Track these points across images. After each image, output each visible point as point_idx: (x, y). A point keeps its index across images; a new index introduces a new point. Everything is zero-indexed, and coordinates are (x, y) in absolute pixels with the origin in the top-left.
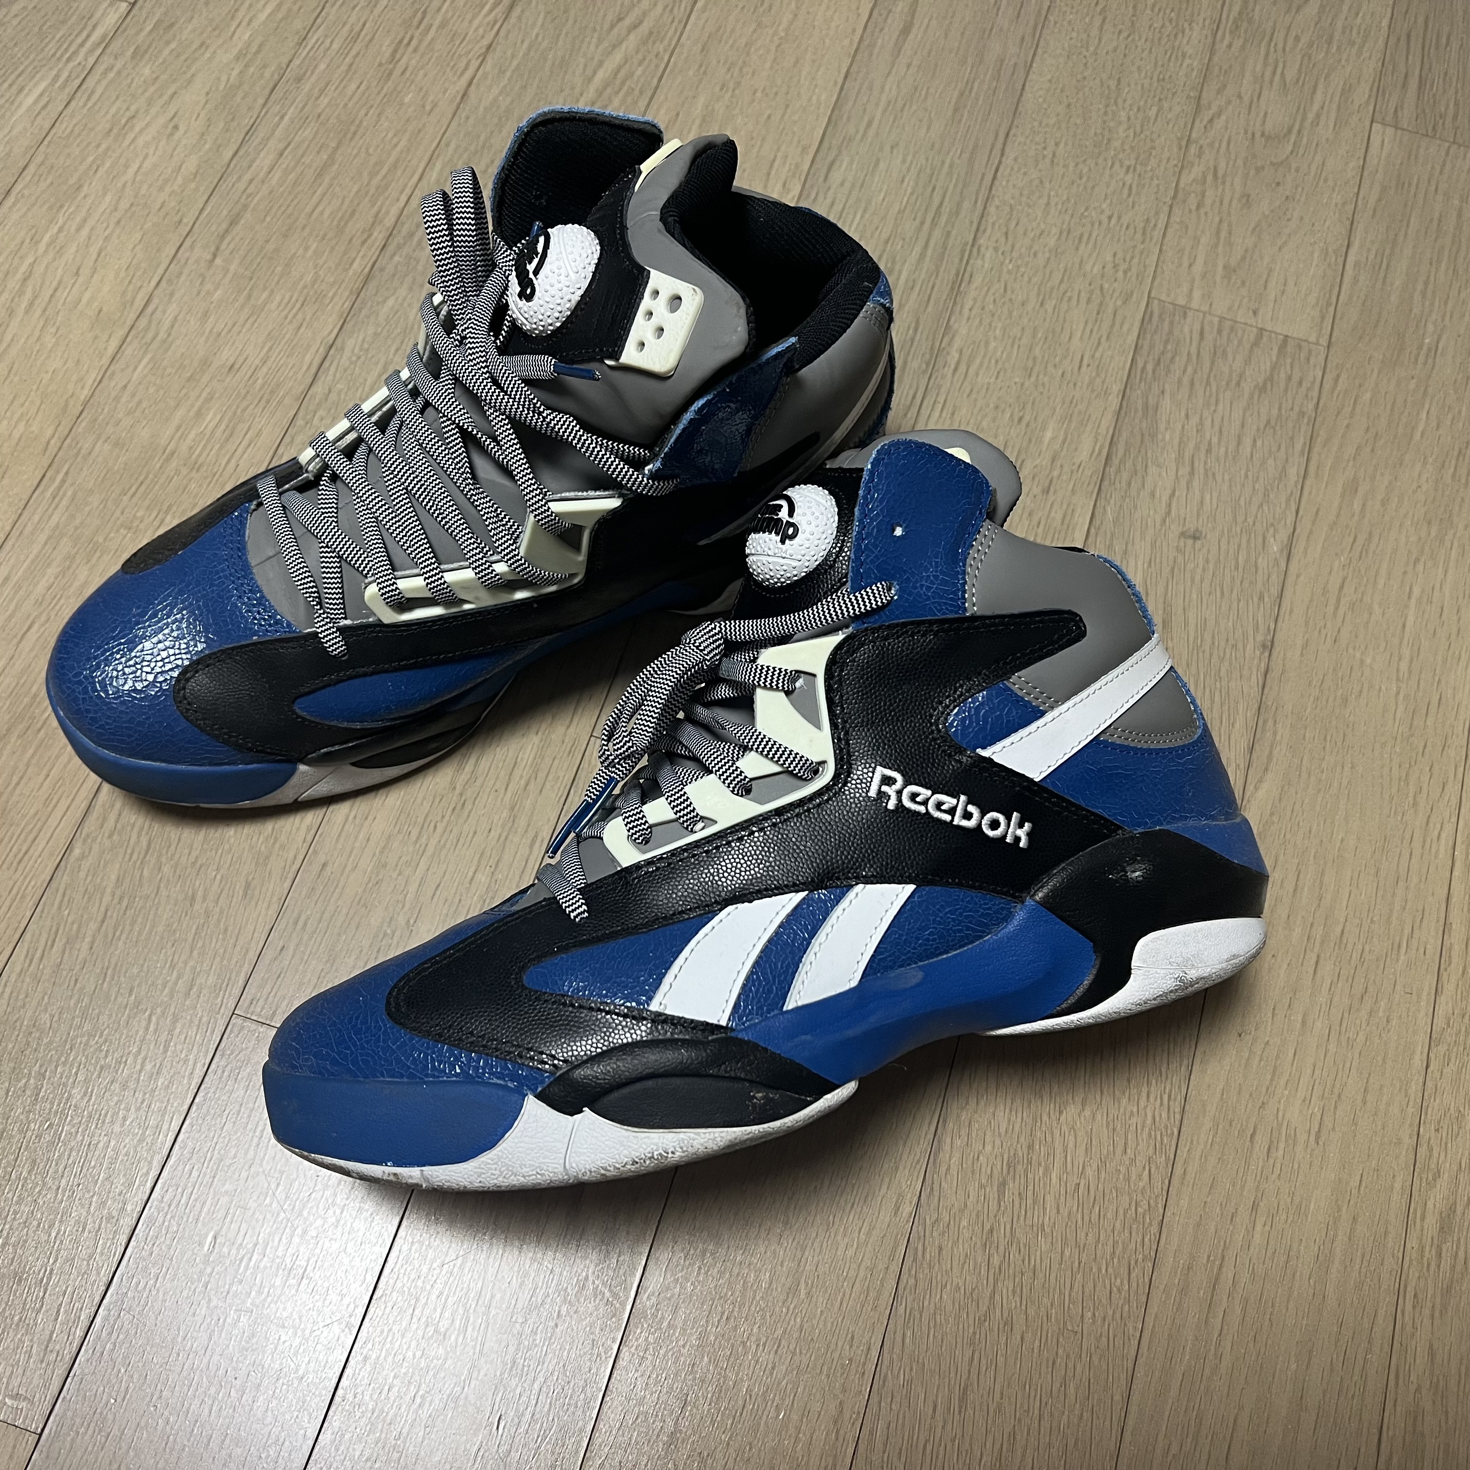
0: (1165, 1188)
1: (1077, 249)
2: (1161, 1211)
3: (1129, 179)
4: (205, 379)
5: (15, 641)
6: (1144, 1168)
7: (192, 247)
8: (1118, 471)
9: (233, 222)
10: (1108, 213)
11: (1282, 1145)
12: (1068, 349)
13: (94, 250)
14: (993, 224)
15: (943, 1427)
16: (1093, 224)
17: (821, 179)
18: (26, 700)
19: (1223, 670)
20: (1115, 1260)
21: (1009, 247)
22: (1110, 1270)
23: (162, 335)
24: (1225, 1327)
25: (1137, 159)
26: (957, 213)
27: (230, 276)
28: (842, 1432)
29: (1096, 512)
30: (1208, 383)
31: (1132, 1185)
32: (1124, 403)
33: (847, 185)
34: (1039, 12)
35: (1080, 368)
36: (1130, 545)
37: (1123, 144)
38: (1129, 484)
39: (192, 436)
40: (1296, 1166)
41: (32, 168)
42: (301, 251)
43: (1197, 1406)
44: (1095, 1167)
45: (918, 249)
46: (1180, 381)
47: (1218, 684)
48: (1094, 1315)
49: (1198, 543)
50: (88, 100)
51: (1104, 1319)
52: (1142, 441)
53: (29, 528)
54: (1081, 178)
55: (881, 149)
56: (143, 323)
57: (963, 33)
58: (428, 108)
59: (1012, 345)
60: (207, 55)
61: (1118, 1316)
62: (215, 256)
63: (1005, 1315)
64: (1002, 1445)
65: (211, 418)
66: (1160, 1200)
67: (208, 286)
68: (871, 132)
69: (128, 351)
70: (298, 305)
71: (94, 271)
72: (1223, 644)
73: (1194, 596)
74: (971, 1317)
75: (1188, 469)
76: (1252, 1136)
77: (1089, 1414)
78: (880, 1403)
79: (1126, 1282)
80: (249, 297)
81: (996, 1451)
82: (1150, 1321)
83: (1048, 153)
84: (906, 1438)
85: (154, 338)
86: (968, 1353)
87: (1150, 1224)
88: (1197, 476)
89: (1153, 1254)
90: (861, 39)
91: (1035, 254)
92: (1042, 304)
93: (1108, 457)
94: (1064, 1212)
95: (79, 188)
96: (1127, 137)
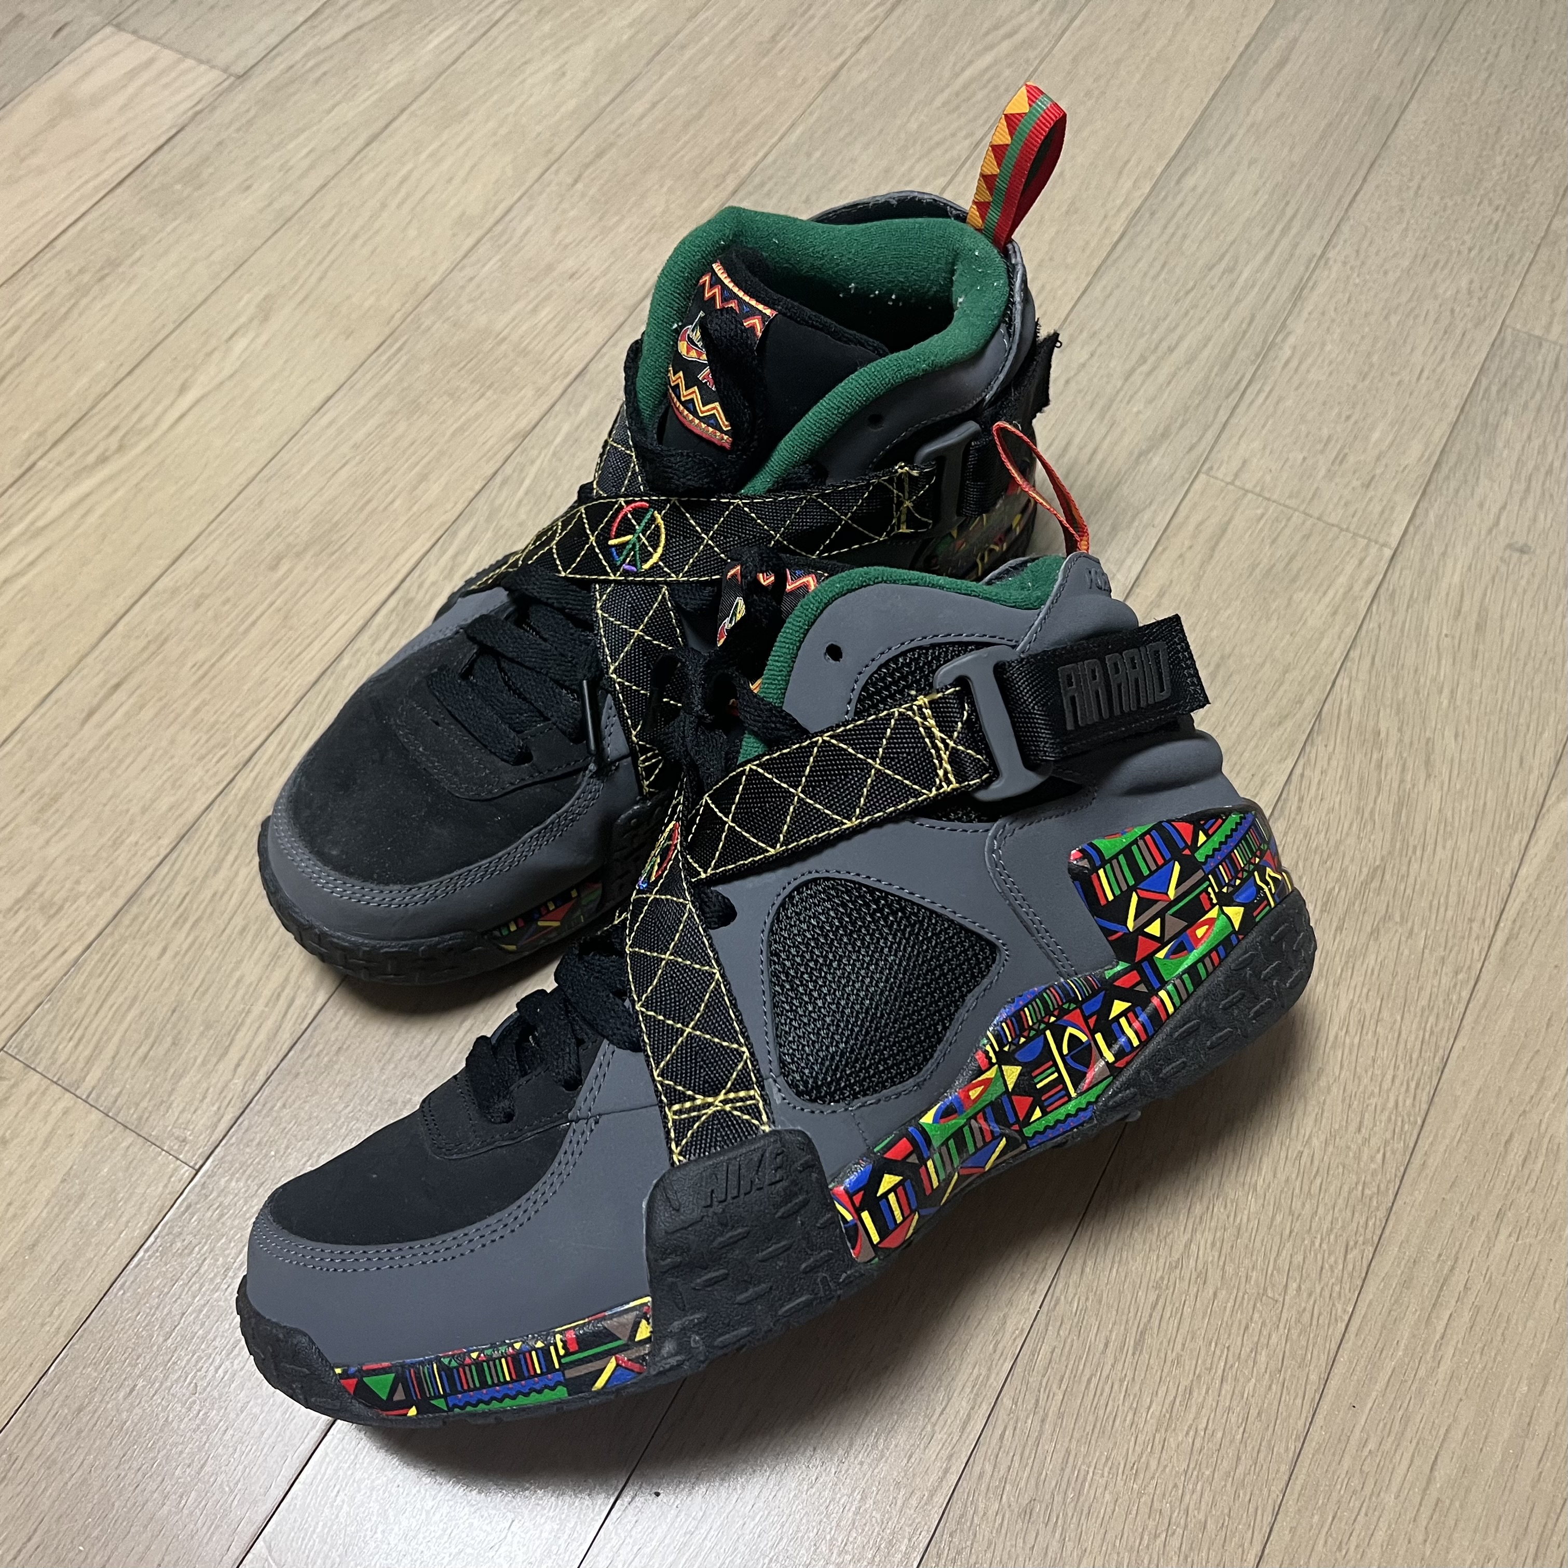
0: (1400, 1174)
1: (1431, 272)
2: (1391, 1197)
3: (1496, 217)
4: (547, 281)
5: (329, 475)
6: (1378, 1151)
7: (557, 172)
8: (1447, 478)
9: (600, 155)
10: (1468, 244)
11: (1541, 1160)
12: (1408, 361)
13: (468, 165)
14: (1345, 241)
15: (1113, 1366)
16: (1451, 252)
17: (1172, 184)
18: (327, 526)
19: (1537, 682)
20: (1332, 1237)
21: (1359, 263)
22: (1325, 1246)
23: (514, 241)
24: (1449, 1331)
25: (1508, 200)
26: (1309, 226)
27: (587, 199)
28: (1000, 1346)
29: (1418, 511)
30: (1557, 410)
31: (1362, 1164)
32: (1462, 418)
33: (1200, 190)
34: (1423, 61)
35: (1419, 379)
36: (1449, 549)
37: (1494, 185)
38: (1457, 491)
39: (524, 328)
40: (1555, 1183)
41: (428, 94)
42: (656, 187)
43: (1405, 1405)
44: (1323, 1138)
45: (1262, 255)
46: (1525, 406)
47: (1529, 693)
48: (1300, 1287)
49: (1525, 558)
50: (490, 45)
51: (1310, 1295)
52: (1476, 454)
53: (361, 383)
54: (1445, 210)
55: (1238, 164)
56: (499, 228)
57: (1339, 72)
58: (799, 81)
59: (1349, 351)
60: (605, 20)
61: (1326, 1293)
62: (576, 181)
63: (1200, 1267)
64: (1175, 1398)
65: (545, 313)
66: (1391, 1186)
67: (565, 205)
68: (1231, 148)
69: (482, 250)
70: (645, 231)
71: (465, 181)
72: (1540, 655)
73: (1515, 605)
74: (1162, 1260)
75: (1523, 486)
76: (1508, 1142)
77: (1280, 1388)
78: (1047, 1325)
79: (1340, 1261)
80: (601, 219)
81: (1168, 1402)
82: (1362, 1309)
83: (1414, 184)
84: (1070, 1367)
85: (506, 243)
86: (1152, 1297)
87: (1377, 1209)
88: (1532, 495)
89: (1376, 1239)
90: (1234, 67)
91: (1386, 273)
92: (1386, 318)
93: (1438, 464)
94: (1282, 1177)
95: (466, 113)
96: (1501, 179)
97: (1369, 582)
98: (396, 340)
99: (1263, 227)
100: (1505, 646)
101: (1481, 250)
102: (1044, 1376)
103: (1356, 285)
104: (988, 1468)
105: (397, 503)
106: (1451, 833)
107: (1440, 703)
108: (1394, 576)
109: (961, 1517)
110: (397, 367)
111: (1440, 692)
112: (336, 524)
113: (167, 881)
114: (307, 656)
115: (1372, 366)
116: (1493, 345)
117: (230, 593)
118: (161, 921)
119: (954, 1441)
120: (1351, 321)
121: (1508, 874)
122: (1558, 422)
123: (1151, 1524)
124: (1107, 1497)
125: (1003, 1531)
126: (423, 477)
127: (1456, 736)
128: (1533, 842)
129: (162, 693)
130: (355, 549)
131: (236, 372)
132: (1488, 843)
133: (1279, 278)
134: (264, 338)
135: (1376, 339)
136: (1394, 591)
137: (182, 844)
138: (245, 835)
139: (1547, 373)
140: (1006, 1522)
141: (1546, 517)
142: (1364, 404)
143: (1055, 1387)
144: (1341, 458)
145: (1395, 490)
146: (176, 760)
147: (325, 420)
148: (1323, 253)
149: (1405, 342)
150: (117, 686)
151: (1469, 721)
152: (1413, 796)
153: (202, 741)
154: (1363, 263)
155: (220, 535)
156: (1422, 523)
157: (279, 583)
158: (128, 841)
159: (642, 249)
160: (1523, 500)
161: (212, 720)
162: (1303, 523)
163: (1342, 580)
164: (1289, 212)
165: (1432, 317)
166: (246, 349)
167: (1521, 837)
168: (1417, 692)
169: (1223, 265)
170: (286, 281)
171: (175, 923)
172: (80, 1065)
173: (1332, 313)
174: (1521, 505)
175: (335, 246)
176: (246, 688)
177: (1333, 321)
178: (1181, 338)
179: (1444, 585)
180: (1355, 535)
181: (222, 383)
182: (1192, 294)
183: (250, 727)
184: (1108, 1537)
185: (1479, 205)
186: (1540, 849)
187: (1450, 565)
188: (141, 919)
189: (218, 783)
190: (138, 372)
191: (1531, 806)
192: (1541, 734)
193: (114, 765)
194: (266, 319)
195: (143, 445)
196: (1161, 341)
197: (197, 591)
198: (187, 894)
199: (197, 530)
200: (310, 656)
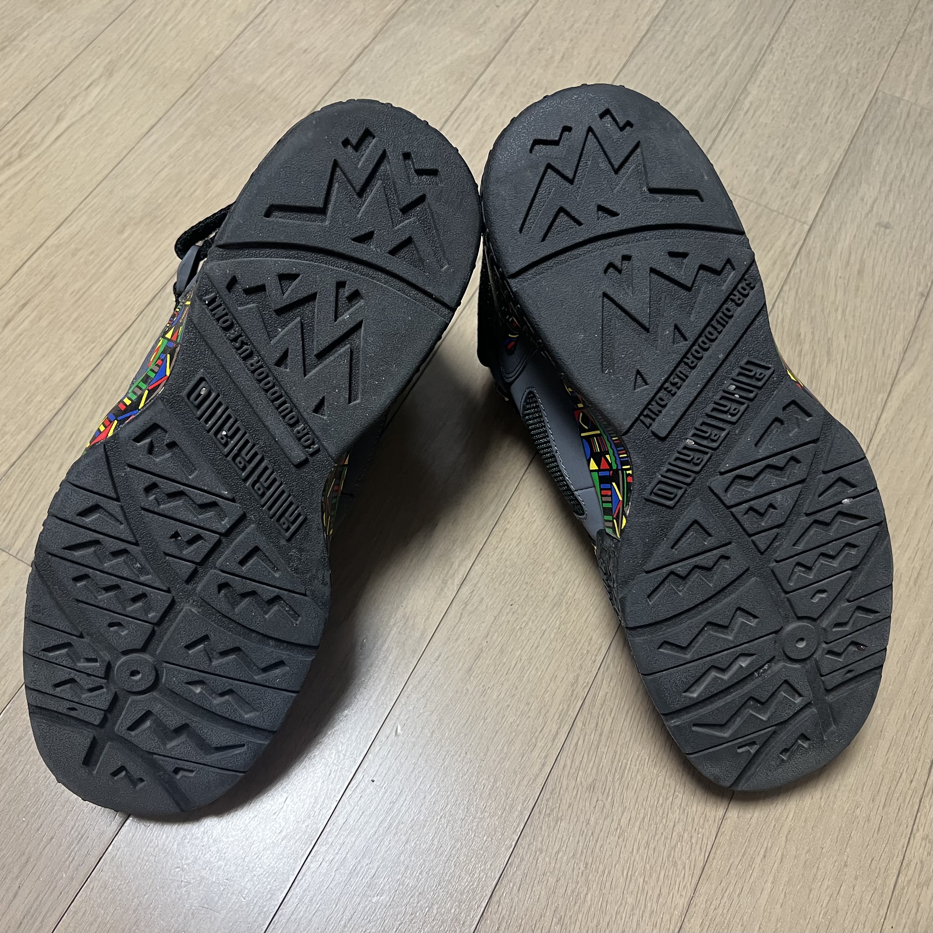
97: (794, 245)
98: (195, 91)
99: (734, 28)
100: (875, 284)
101: (865, 43)
102: (601, 709)
103: (789, 64)
104: (569, 762)
105: (198, 192)
106: (842, 394)
107: (836, 317)
108: (810, 241)
109: (553, 790)
110: (196, 107)
111: (836, 310)
112: (160, 205)
113: (62, 423)
114: (144, 286)
115: (798, 114)
116: (871, 102)
117: (93, 248)
118: (58, 448)
119: (548, 747)
120: (785, 87)
121: (875, 418)
122: (909, 149)
123: (664, 791)
124: (639, 777)
125: (578, 797)
126: (213, 176)
127: (846, 337)
128: (890, 399)
129: (54, 310)
130: (172, 221)
131: (92, 109)
132: (863, 400)
133: (743, 59)
134: (110, 87)
135: (801, 98)
136: (810, 250)
137: (70, 402)
138: (108, 396)
139: (903, 119)
140: (579, 793)
141: (900, 207)
142: (793, 138)
143: (607, 716)
144: (779, 170)
145: (811, 190)
146: (63, 351)
147: (150, 141)
148: (770, 44)
149: (818, 100)
150: (24, 305)
151: (853, 327)
152: (820, 372)
153: (79, 339)
154: (794, 51)
155: (86, 212)
156: (827, 209)
157: (125, 240)
158: (35, 400)
159: (348, 36)
160: (887, 196)
161: (86, 326)
162: (756, 209)
163: (779, 243)
164: (749, 19)
165: (835, 84)
166: (99, 94)
167: (882, 396)
168: (823, 310)
169: (709, 51)
170: (122, 52)
171: (67, 449)
172: (11, 535)
173: (774, 81)
174: (886, 199)
175: (152, 30)
176: (106, 306)
177: (775, 86)
178: (683, 96)
179: (840, 246)
180: (787, 216)
181: (84, 116)
182: (690, 69)
183: (110, 330)
184: (639, 800)
185: (864, 16)
186: (894, 403)
187: (843, 235)
188: (46, 447)
189: (91, 364)
190: (29, 108)
191: (889, 378)
192: (895, 335)
193: (25, 353)
194: (111, 75)
195: (35, 154)
196: (671, 97)
197: (73, 246)
198: (74, 432)
199: (72, 209)
200: (146, 286)
